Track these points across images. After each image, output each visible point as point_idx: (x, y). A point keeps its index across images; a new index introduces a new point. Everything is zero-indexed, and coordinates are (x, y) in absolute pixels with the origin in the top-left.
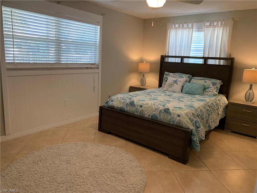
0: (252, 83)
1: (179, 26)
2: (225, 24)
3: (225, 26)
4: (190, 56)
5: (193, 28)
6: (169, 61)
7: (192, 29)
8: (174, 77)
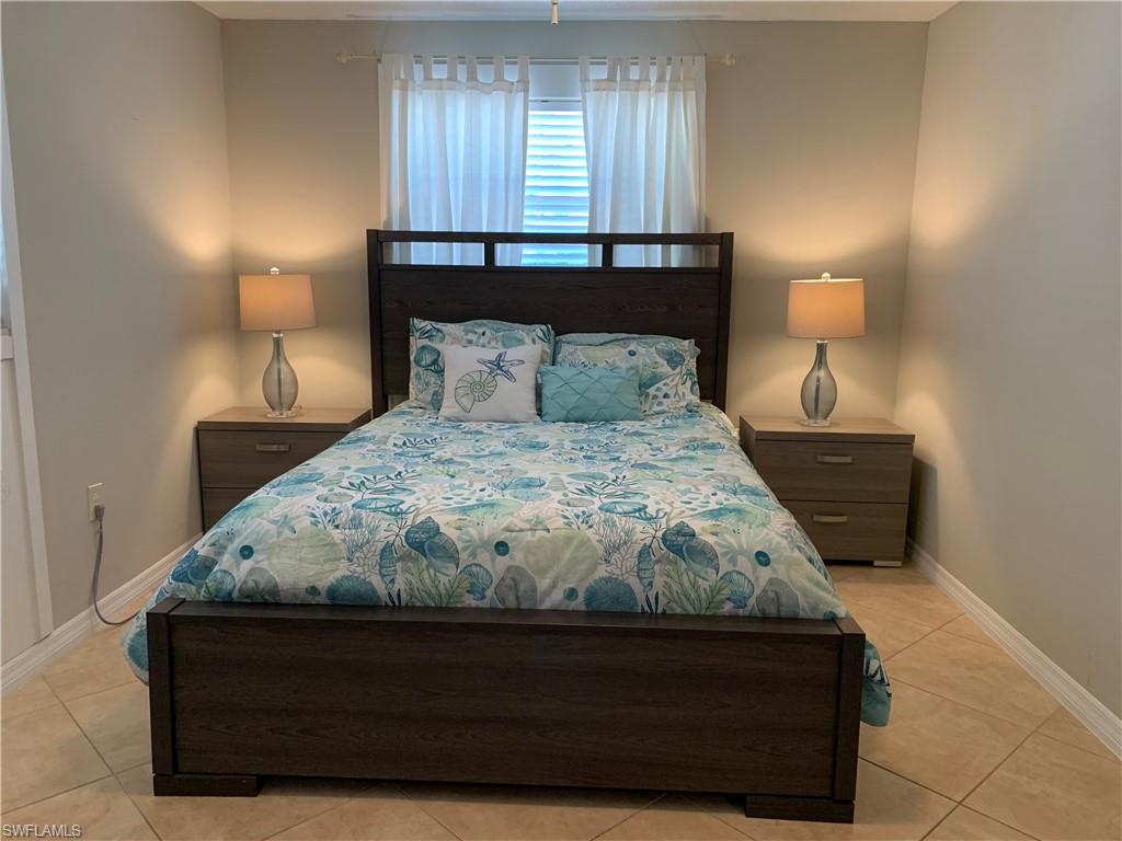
0: (824, 339)
1: (449, 73)
2: (676, 79)
3: (680, 86)
4: (526, 231)
5: (526, 90)
6: (413, 263)
7: (522, 94)
8: (470, 342)
